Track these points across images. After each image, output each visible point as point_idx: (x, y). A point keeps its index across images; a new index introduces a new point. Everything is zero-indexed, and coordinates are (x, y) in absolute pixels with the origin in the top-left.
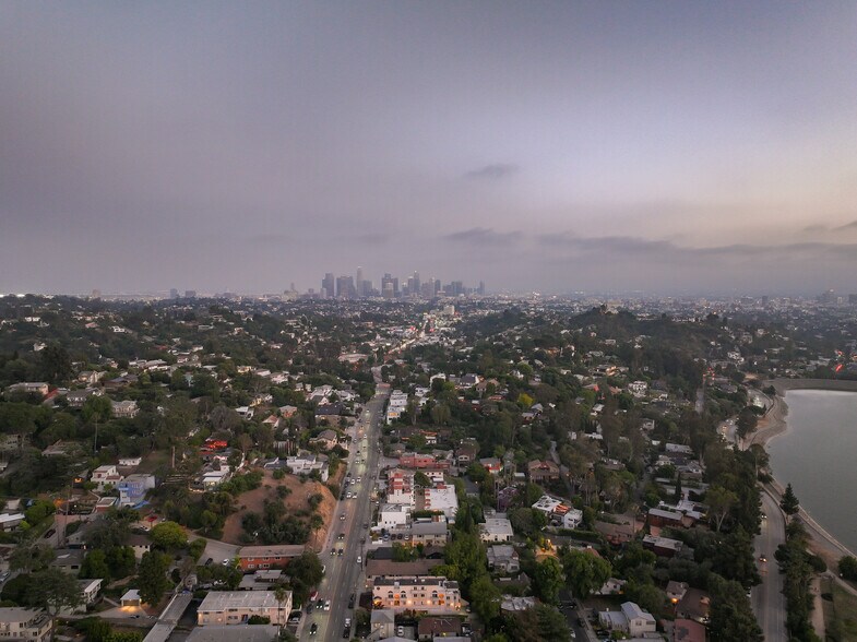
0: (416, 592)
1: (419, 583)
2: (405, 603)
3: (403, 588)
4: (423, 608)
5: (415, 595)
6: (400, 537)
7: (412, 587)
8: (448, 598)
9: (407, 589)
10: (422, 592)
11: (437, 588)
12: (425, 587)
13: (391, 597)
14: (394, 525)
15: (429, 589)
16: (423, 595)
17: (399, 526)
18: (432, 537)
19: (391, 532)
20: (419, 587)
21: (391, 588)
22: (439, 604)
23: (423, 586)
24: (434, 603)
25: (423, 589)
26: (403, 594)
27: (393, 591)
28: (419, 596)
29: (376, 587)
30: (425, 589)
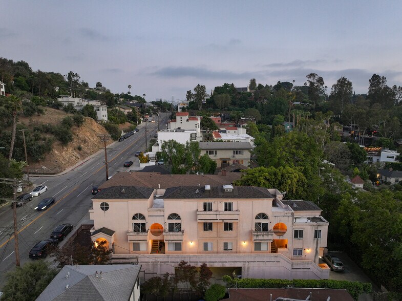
0: (208, 216)
1: (217, 192)
2: (178, 246)
3: (172, 205)
5: (208, 226)
7: (195, 204)
8: (298, 234)
9: (187, 208)
10: (228, 216)
11: (264, 205)
12: (236, 203)
13: (140, 228)
16: (228, 227)
18: (228, 155)
20: (218, 204)
22: (274, 250)
23: (229, 201)
24: (258, 246)
25: (228, 207)
26: (174, 221)
27: (145, 214)
28: (218, 228)
29: (97, 203)
30: (234, 207)
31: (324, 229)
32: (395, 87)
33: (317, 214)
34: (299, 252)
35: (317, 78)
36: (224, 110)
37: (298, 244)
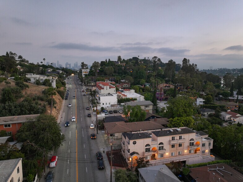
0: (173, 142)
1: (176, 132)
2: (162, 155)
3: (161, 139)
4: (181, 159)
5: (173, 146)
6: (115, 112)
7: (169, 138)
8: (203, 145)
9: (165, 140)
10: (180, 141)
11: (193, 135)
12: (184, 136)
13: (148, 150)
14: (108, 105)
15: (187, 137)
16: (180, 145)
17: (112, 106)
19: (109, 109)
20: (177, 137)
21: (148, 141)
22: (196, 152)
23: (181, 135)
24: (190, 151)
25: (180, 138)
26: (161, 145)
27: (150, 144)
28: (177, 147)
29: (131, 142)
30: (183, 138)
31: (212, 142)
32: (193, 64)
33: (207, 136)
34: (203, 152)
35: (157, 59)
36: (111, 76)
37: (203, 149)
